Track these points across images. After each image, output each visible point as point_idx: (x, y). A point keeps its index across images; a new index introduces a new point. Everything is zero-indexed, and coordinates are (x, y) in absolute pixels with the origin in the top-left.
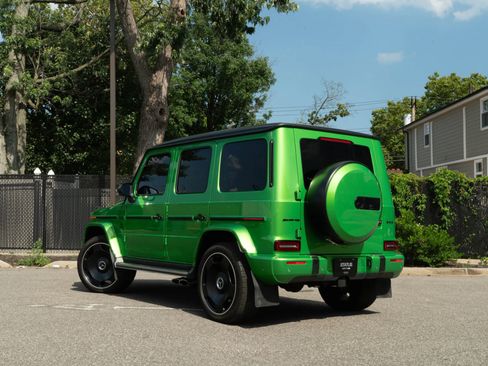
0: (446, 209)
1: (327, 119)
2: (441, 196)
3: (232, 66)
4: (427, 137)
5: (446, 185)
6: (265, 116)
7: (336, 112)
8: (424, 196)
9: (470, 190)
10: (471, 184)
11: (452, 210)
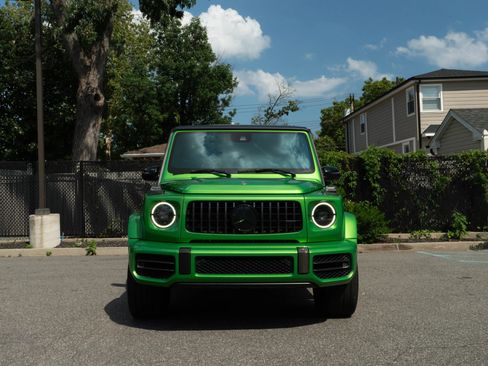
0: (377, 185)
1: (281, 113)
2: (371, 173)
3: (197, 69)
4: (363, 125)
5: (376, 162)
6: (230, 113)
7: (288, 108)
8: (355, 173)
9: (399, 166)
10: (400, 161)
11: (382, 186)
